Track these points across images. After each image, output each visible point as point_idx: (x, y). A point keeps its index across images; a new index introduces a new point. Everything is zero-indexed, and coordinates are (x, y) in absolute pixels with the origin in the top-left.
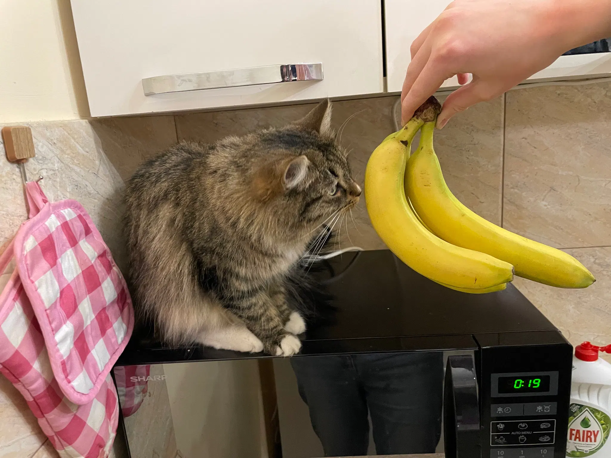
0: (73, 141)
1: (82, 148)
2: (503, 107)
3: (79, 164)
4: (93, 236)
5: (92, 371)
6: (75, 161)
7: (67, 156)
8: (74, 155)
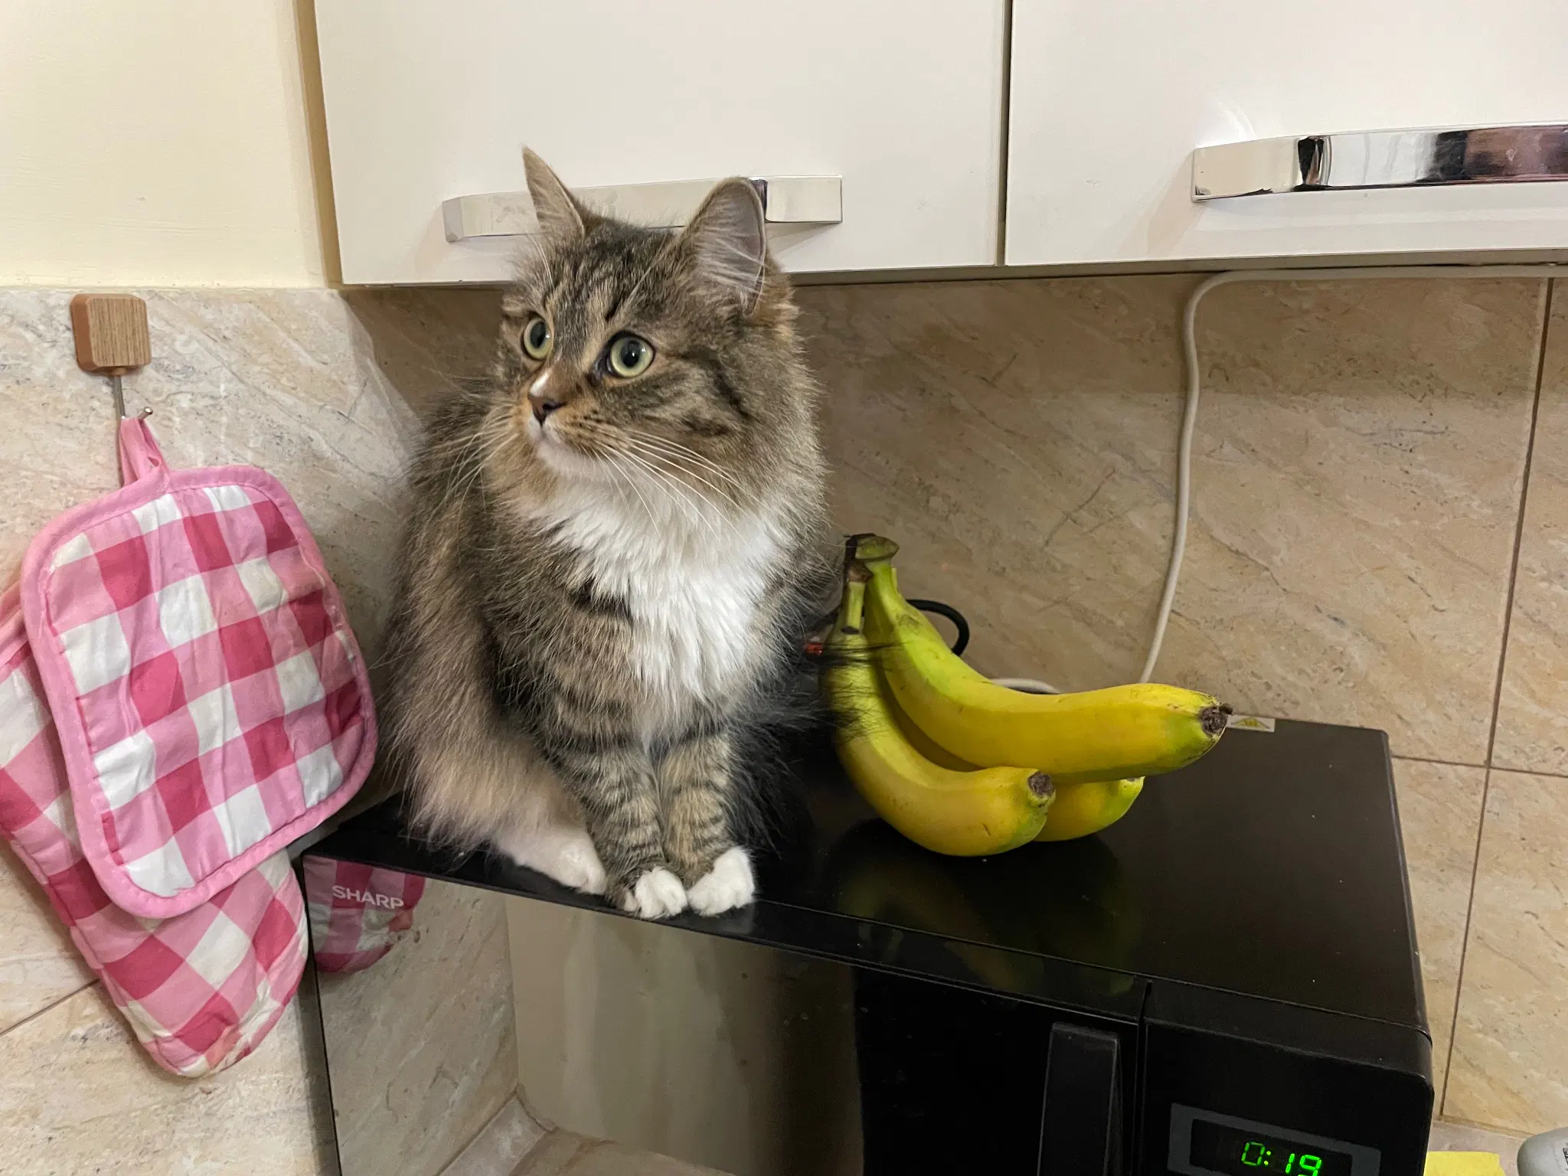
0: (283, 335)
1: (311, 352)
2: (1540, 328)
3: (293, 389)
4: (297, 554)
5: (203, 851)
6: (284, 381)
7: (257, 368)
8: (281, 369)
